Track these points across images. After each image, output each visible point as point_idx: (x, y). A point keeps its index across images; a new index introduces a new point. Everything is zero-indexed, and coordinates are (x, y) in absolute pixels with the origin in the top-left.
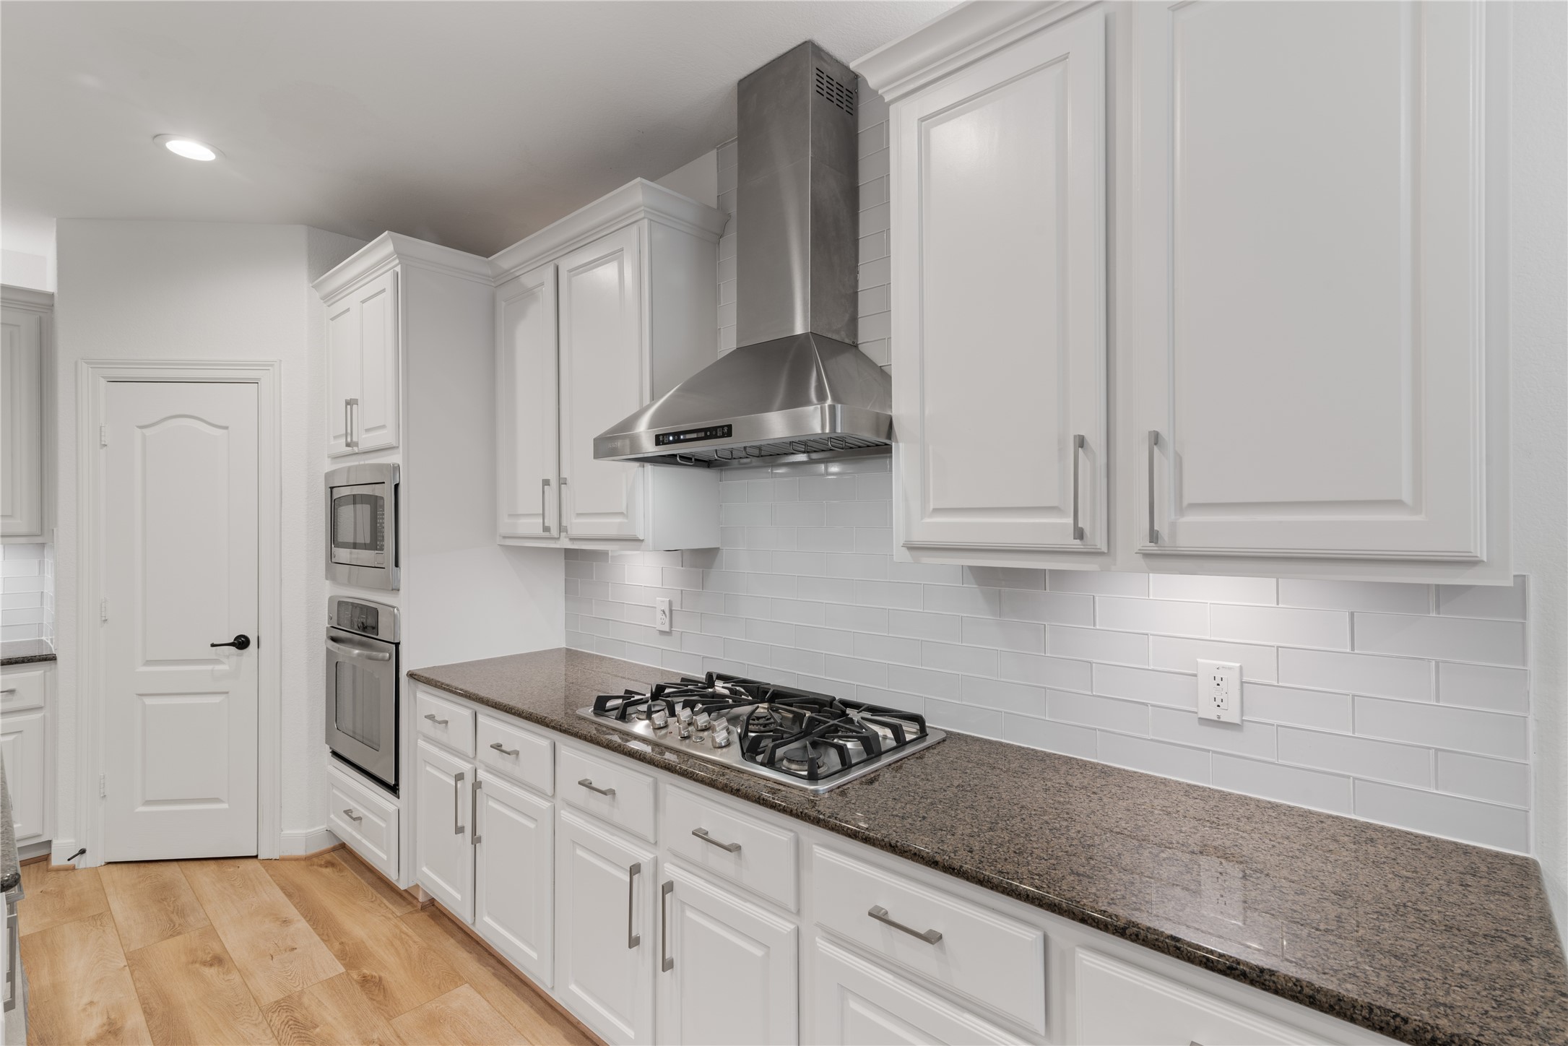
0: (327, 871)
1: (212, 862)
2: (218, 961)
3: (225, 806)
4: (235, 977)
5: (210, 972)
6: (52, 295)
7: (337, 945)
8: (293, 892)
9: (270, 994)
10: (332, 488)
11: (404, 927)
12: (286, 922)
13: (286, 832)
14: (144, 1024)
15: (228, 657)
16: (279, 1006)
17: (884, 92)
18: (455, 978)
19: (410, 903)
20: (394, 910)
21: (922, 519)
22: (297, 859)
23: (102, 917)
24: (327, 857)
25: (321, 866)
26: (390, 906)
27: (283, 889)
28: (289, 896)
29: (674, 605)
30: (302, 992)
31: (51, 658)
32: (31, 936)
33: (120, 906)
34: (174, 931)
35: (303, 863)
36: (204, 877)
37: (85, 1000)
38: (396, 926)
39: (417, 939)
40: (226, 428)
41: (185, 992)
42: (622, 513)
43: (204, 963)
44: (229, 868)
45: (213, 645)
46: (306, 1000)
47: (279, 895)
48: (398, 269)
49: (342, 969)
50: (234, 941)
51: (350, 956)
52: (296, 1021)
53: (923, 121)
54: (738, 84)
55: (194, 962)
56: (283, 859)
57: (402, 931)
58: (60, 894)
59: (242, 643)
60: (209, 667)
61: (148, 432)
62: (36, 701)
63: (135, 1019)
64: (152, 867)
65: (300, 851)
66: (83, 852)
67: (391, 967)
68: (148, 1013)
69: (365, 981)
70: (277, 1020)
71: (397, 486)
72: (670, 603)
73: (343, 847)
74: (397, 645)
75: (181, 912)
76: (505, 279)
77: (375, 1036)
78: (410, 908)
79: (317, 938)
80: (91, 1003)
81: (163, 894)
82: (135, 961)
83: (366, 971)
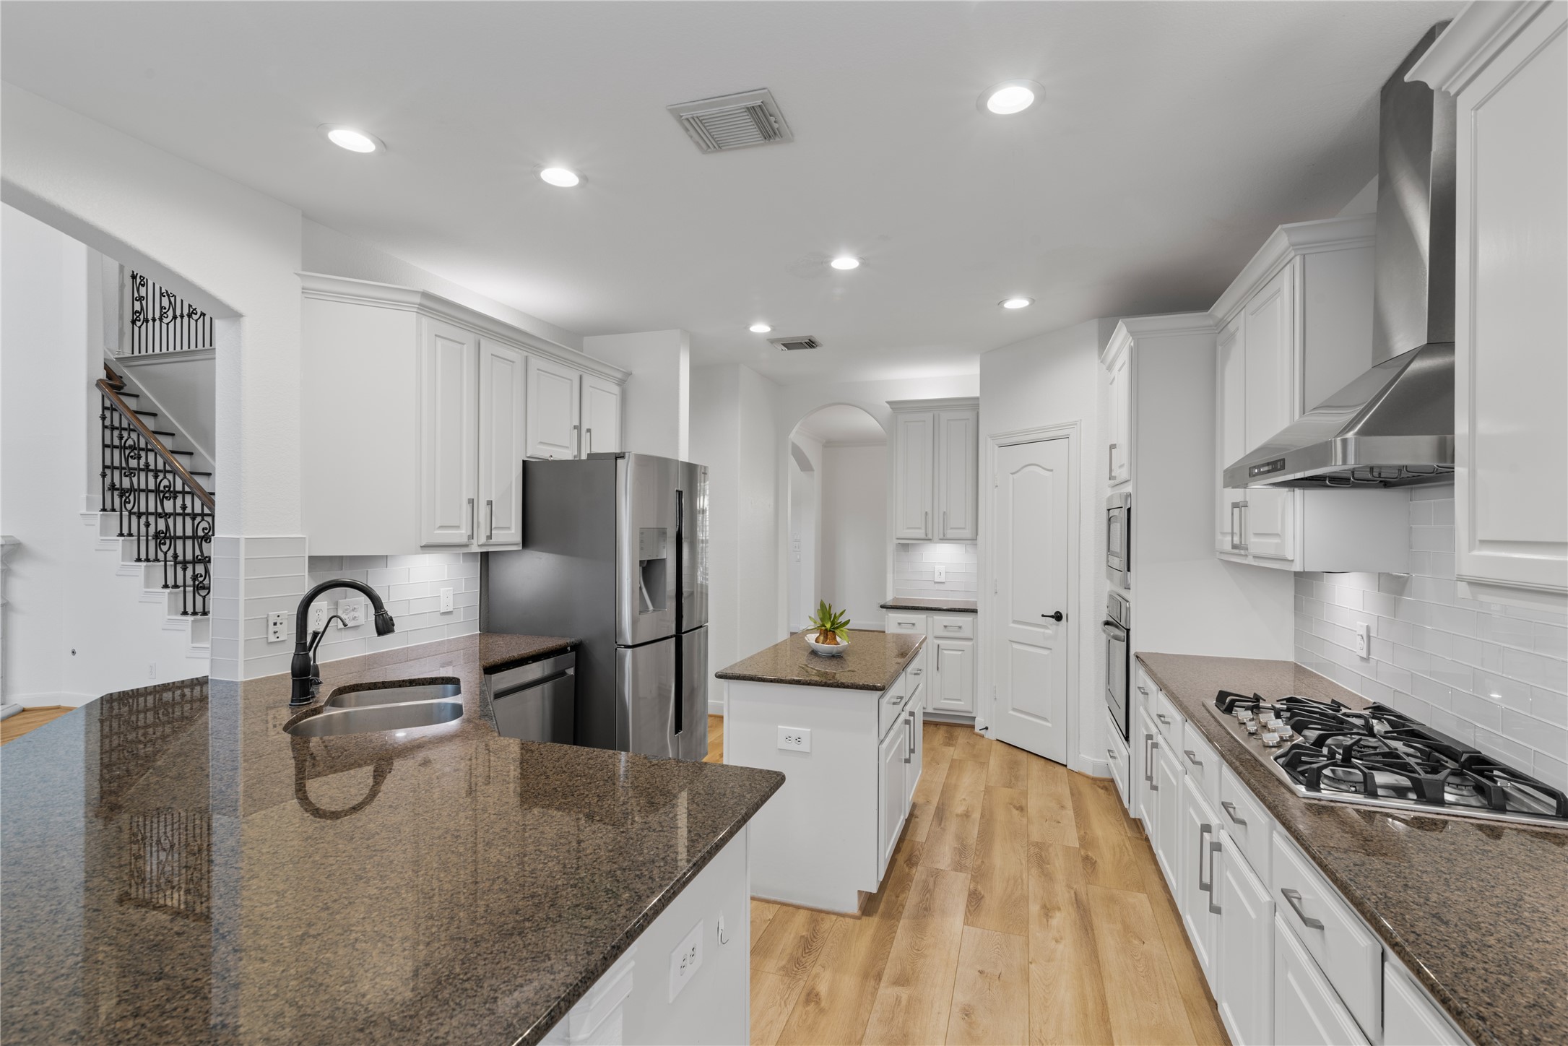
0: (1101, 791)
1: (1043, 760)
2: (1021, 809)
3: (1050, 725)
4: (1025, 820)
5: (1015, 812)
6: (977, 399)
7: (1082, 833)
8: (1076, 794)
9: (1035, 837)
10: (1109, 510)
11: (1127, 844)
12: (1063, 807)
13: (1082, 755)
14: (978, 820)
15: (1051, 625)
16: (1037, 844)
17: (1448, 87)
18: (1142, 887)
19: (1140, 833)
20: (1128, 831)
21: (1470, 551)
22: (1087, 777)
23: (984, 765)
24: (1106, 784)
25: (1099, 787)
26: (1127, 828)
27: (1071, 789)
28: (1072, 795)
29: (1372, 631)
30: (1051, 845)
31: (975, 611)
32: (956, 760)
33: (994, 763)
34: (1009, 785)
35: (1090, 781)
36: (1036, 765)
37: (963, 797)
38: (1123, 840)
39: (1131, 853)
40: (1052, 470)
41: (1000, 815)
42: (1278, 535)
43: (1015, 807)
44: (1050, 766)
45: (1043, 616)
46: (1051, 849)
47: (1068, 792)
48: (1132, 344)
49: (1077, 845)
50: (1033, 804)
51: (1086, 842)
52: (1041, 856)
53: (1478, 109)
54: (1382, 92)
55: (1011, 804)
56: (1079, 773)
57: (1124, 845)
58: (973, 746)
59: (1058, 617)
60: (1042, 630)
61: (1015, 476)
62: (970, 635)
63: (976, 815)
64: (1015, 749)
65: (1090, 772)
66: (987, 728)
67: (1105, 860)
68: (982, 816)
69: (1086, 859)
70: (1032, 850)
71: (1129, 510)
72: (1368, 628)
73: (1112, 781)
74: (1128, 631)
75: (1017, 778)
76: (1222, 326)
77: (1075, 887)
78: (1138, 835)
79: (1074, 823)
80: (964, 799)
81: (1013, 766)
82: (988, 791)
83: (1090, 854)
